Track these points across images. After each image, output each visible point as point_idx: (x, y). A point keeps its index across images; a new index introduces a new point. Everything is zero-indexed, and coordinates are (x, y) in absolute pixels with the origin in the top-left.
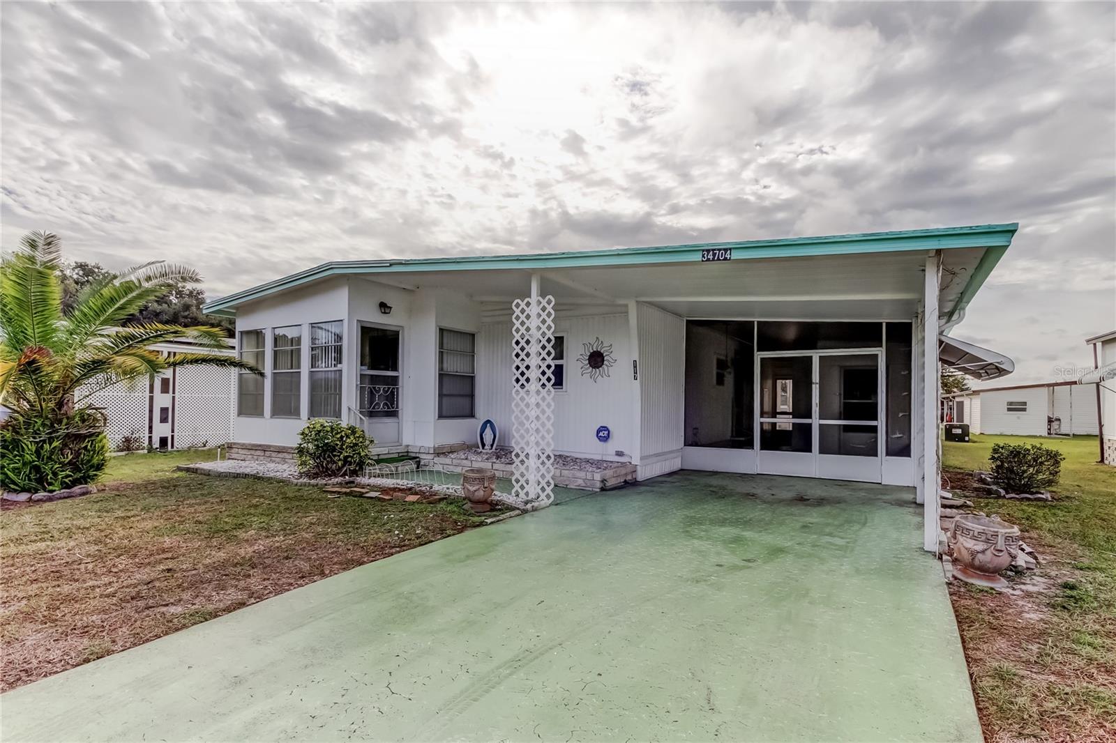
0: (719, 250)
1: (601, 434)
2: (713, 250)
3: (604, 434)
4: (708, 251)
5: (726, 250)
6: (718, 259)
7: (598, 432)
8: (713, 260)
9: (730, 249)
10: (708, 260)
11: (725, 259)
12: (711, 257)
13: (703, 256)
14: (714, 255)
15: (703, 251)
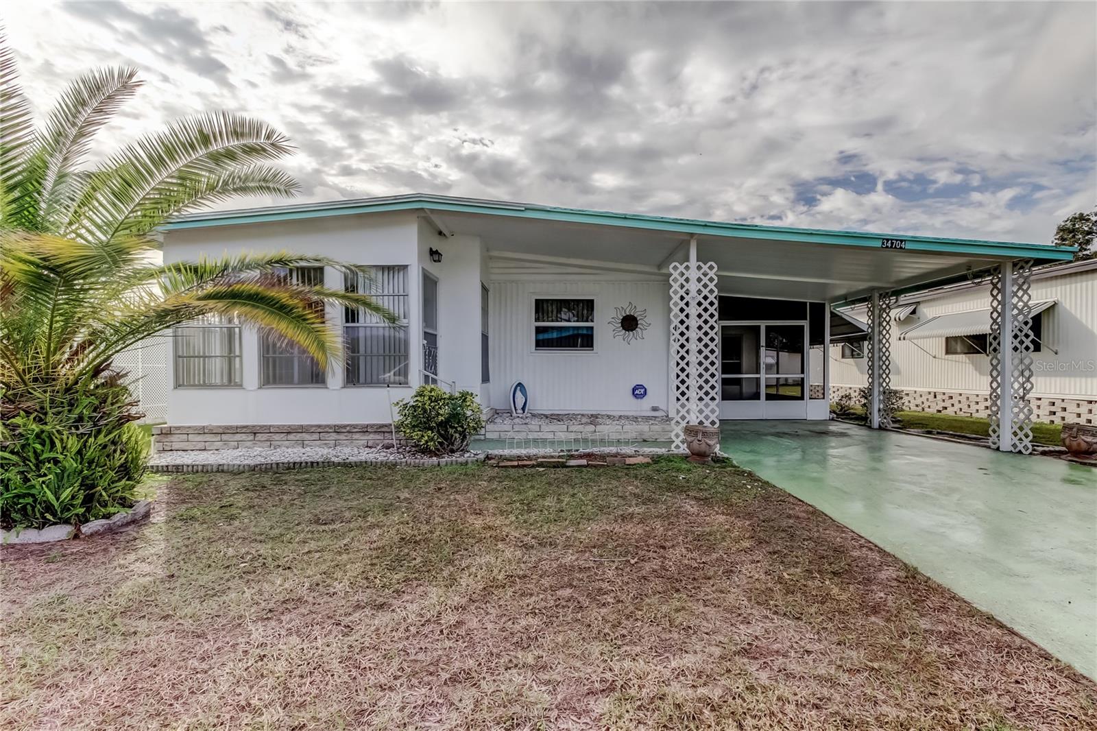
0: (897, 240)
1: (637, 392)
2: (892, 240)
3: (639, 392)
4: (888, 240)
5: (902, 241)
6: (895, 247)
7: (634, 390)
8: (891, 247)
9: (905, 241)
10: (887, 247)
11: (901, 248)
12: (890, 245)
13: (883, 243)
14: (892, 243)
15: (884, 239)
